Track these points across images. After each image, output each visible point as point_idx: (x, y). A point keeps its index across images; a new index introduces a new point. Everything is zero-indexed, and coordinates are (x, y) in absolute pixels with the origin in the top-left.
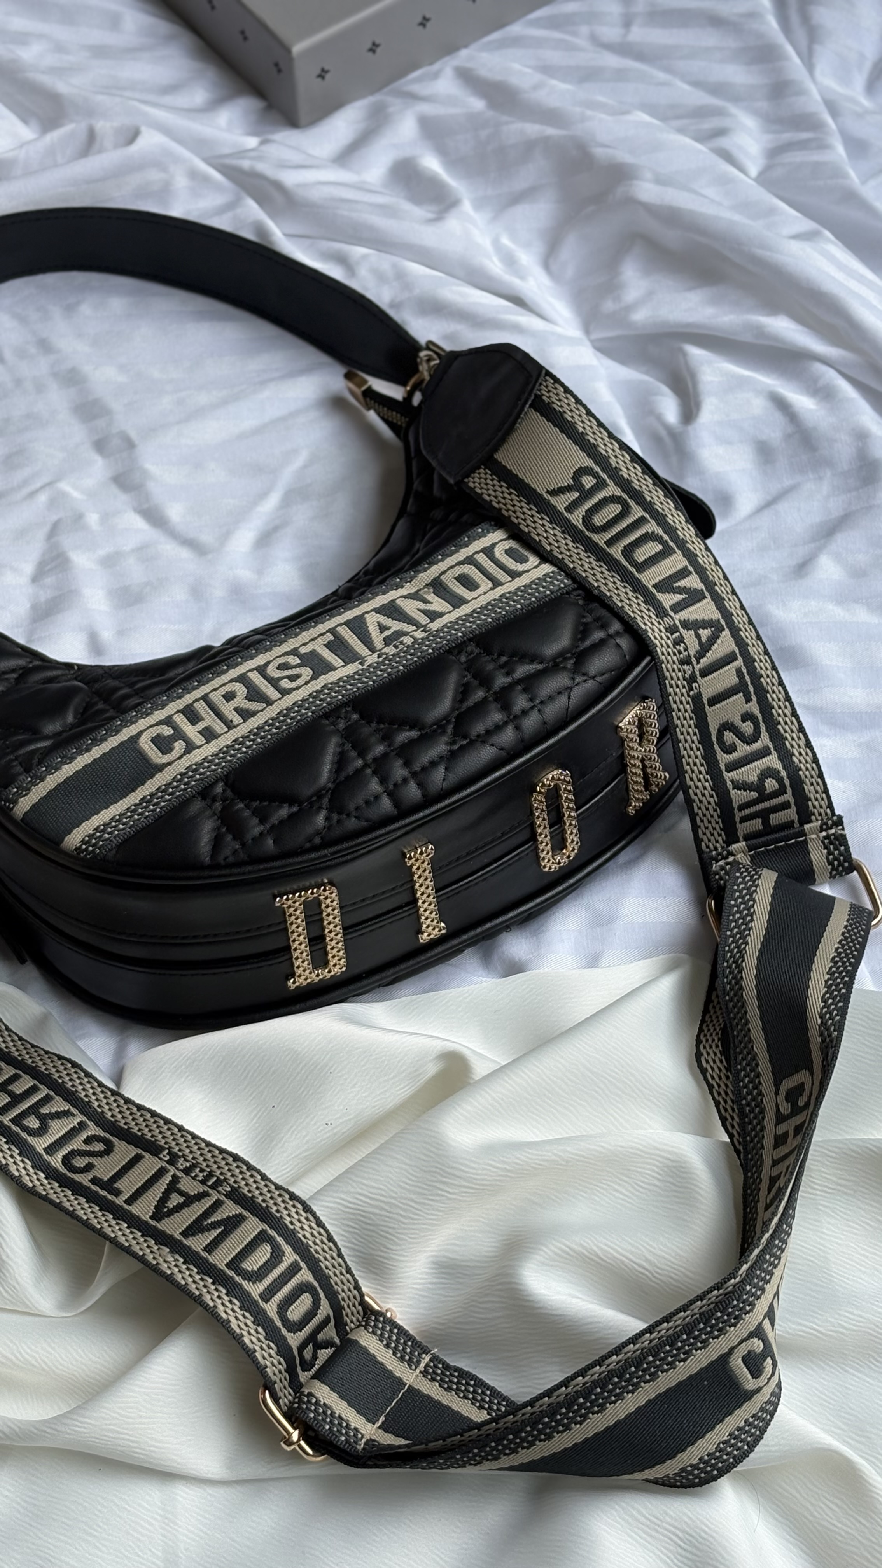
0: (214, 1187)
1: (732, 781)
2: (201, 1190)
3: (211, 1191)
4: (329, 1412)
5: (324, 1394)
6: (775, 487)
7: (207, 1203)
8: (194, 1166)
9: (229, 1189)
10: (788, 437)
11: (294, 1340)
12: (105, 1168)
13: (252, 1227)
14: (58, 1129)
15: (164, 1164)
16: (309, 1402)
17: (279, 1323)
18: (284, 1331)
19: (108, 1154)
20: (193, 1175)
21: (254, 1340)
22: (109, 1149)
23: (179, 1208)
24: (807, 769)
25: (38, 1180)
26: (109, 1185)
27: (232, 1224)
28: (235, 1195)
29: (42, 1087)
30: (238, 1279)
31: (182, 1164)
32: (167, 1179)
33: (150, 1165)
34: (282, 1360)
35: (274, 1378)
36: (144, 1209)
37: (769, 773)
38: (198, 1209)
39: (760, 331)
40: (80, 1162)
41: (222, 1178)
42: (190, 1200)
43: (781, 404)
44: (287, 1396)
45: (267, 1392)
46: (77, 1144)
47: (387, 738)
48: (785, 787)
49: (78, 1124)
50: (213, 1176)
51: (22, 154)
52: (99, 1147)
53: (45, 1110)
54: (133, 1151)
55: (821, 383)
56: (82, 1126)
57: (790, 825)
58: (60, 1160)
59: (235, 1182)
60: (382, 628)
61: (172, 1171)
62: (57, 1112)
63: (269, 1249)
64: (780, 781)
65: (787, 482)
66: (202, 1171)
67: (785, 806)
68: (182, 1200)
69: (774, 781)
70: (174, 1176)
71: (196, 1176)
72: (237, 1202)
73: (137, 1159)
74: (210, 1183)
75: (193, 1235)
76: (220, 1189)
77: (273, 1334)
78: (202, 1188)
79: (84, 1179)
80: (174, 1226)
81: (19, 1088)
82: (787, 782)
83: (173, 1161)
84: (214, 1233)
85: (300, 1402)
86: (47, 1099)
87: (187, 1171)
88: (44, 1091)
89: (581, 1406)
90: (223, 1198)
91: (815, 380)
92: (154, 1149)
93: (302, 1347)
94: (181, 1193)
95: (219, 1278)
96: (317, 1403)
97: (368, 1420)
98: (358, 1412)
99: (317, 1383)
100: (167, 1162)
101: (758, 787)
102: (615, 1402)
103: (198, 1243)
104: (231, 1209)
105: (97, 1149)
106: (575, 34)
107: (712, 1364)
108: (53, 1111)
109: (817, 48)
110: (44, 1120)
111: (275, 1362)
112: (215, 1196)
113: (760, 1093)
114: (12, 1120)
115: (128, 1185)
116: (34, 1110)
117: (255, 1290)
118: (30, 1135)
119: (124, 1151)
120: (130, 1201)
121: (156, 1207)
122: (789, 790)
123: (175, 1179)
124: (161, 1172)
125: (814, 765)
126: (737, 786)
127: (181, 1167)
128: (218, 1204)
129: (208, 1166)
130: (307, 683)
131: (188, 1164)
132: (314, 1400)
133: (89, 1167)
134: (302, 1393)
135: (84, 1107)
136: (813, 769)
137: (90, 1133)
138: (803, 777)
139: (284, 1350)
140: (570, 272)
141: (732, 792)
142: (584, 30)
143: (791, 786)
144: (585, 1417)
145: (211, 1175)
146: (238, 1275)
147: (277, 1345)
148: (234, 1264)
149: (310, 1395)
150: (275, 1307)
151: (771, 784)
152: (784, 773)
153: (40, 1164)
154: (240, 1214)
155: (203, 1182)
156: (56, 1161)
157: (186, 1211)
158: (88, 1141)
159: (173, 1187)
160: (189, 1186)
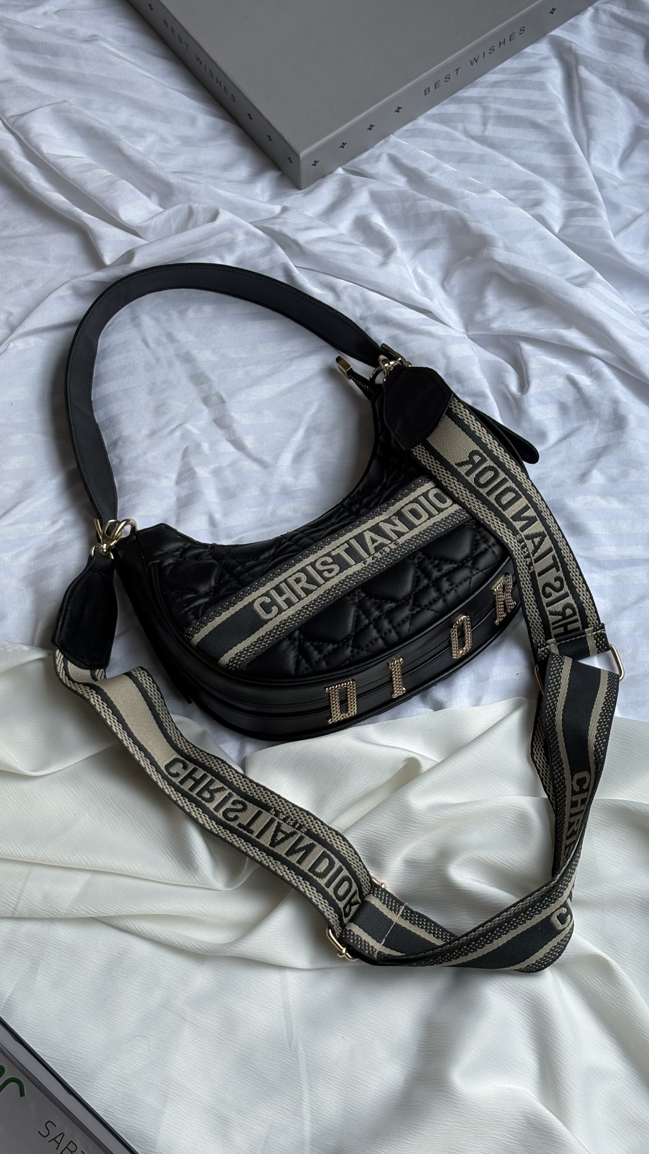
0: (298, 829)
1: (549, 611)
2: (293, 831)
3: (297, 831)
4: (359, 939)
5: (356, 929)
6: (569, 427)
7: (296, 837)
8: (288, 817)
9: (306, 830)
10: (576, 401)
11: (341, 905)
12: (245, 818)
13: (319, 850)
14: (219, 797)
15: (273, 816)
16: (350, 934)
17: (334, 898)
18: (337, 901)
19: (245, 810)
20: (288, 822)
21: (324, 906)
22: (245, 808)
23: (282, 840)
24: (587, 602)
25: (213, 825)
26: (247, 828)
27: (309, 849)
28: (309, 833)
29: (208, 774)
30: (315, 877)
31: (282, 816)
32: (275, 825)
33: (266, 817)
34: (336, 915)
35: (333, 924)
36: (265, 841)
37: (568, 606)
38: (292, 841)
39: (561, 338)
40: (231, 815)
41: (302, 824)
42: (288, 836)
43: (573, 382)
44: (338, 930)
45: (330, 930)
46: (228, 805)
47: (379, 608)
48: (576, 612)
49: (228, 794)
50: (298, 823)
51: (152, 223)
52: (240, 806)
53: (211, 788)
54: (257, 809)
55: (594, 370)
56: (230, 795)
57: (578, 629)
58: (221, 814)
59: (309, 826)
60: (374, 541)
61: (277, 820)
62: (217, 788)
63: (328, 861)
64: (573, 609)
65: (576, 425)
66: (292, 820)
67: (576, 621)
68: (284, 836)
69: (570, 610)
70: (278, 823)
71: (289, 822)
72: (311, 837)
73: (259, 814)
74: (296, 827)
75: (291, 855)
76: (302, 830)
77: (332, 903)
78: (293, 830)
79: (234, 824)
80: (282, 850)
81: (198, 775)
82: (577, 610)
83: (277, 815)
84: (301, 854)
85: (346, 934)
86: (211, 782)
87: (284, 820)
88: (210, 777)
89: (481, 941)
90: (303, 835)
91: (591, 367)
92: (267, 808)
93: (345, 908)
94: (283, 832)
95: (306, 877)
96: (354, 934)
97: (378, 942)
98: (373, 938)
99: (353, 924)
100: (274, 815)
101: (563, 614)
102: (497, 939)
103: (294, 859)
104: (308, 841)
105: (239, 808)
106: (455, 128)
107: (543, 920)
108: (216, 788)
109: (592, 143)
110: (212, 792)
111: (334, 916)
112: (299, 834)
113: (564, 778)
114: (197, 794)
115: (257, 827)
116: (206, 788)
117: (323, 882)
118: (206, 802)
119: (252, 809)
120: (259, 836)
121: (271, 840)
122: (578, 614)
123: (279, 825)
124: (272, 821)
125: (590, 600)
126: (551, 613)
127: (282, 818)
128: (301, 839)
129: (294, 817)
130: (337, 574)
131: (285, 816)
132: (352, 933)
133: (236, 818)
134: (346, 930)
135: (230, 785)
136: (590, 602)
137: (234, 799)
138: (585, 606)
139: (337, 910)
140: (456, 291)
141: (549, 617)
142: (460, 126)
143: (579, 612)
144: (483, 946)
145: (296, 822)
146: (314, 875)
147: (334, 908)
148: (312, 869)
149: (350, 930)
150: (332, 890)
151: (569, 611)
152: (575, 606)
153: (213, 817)
154: (313, 843)
155: (293, 826)
156: (220, 815)
157: (286, 842)
158: (234, 803)
159: (278, 829)
160: (287, 828)
